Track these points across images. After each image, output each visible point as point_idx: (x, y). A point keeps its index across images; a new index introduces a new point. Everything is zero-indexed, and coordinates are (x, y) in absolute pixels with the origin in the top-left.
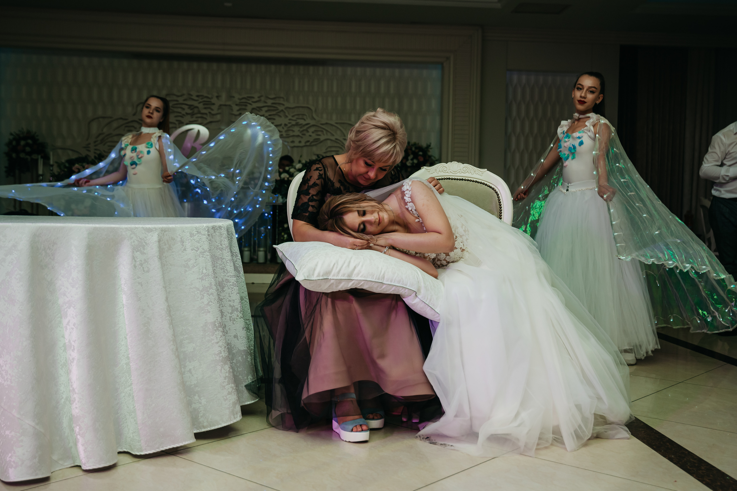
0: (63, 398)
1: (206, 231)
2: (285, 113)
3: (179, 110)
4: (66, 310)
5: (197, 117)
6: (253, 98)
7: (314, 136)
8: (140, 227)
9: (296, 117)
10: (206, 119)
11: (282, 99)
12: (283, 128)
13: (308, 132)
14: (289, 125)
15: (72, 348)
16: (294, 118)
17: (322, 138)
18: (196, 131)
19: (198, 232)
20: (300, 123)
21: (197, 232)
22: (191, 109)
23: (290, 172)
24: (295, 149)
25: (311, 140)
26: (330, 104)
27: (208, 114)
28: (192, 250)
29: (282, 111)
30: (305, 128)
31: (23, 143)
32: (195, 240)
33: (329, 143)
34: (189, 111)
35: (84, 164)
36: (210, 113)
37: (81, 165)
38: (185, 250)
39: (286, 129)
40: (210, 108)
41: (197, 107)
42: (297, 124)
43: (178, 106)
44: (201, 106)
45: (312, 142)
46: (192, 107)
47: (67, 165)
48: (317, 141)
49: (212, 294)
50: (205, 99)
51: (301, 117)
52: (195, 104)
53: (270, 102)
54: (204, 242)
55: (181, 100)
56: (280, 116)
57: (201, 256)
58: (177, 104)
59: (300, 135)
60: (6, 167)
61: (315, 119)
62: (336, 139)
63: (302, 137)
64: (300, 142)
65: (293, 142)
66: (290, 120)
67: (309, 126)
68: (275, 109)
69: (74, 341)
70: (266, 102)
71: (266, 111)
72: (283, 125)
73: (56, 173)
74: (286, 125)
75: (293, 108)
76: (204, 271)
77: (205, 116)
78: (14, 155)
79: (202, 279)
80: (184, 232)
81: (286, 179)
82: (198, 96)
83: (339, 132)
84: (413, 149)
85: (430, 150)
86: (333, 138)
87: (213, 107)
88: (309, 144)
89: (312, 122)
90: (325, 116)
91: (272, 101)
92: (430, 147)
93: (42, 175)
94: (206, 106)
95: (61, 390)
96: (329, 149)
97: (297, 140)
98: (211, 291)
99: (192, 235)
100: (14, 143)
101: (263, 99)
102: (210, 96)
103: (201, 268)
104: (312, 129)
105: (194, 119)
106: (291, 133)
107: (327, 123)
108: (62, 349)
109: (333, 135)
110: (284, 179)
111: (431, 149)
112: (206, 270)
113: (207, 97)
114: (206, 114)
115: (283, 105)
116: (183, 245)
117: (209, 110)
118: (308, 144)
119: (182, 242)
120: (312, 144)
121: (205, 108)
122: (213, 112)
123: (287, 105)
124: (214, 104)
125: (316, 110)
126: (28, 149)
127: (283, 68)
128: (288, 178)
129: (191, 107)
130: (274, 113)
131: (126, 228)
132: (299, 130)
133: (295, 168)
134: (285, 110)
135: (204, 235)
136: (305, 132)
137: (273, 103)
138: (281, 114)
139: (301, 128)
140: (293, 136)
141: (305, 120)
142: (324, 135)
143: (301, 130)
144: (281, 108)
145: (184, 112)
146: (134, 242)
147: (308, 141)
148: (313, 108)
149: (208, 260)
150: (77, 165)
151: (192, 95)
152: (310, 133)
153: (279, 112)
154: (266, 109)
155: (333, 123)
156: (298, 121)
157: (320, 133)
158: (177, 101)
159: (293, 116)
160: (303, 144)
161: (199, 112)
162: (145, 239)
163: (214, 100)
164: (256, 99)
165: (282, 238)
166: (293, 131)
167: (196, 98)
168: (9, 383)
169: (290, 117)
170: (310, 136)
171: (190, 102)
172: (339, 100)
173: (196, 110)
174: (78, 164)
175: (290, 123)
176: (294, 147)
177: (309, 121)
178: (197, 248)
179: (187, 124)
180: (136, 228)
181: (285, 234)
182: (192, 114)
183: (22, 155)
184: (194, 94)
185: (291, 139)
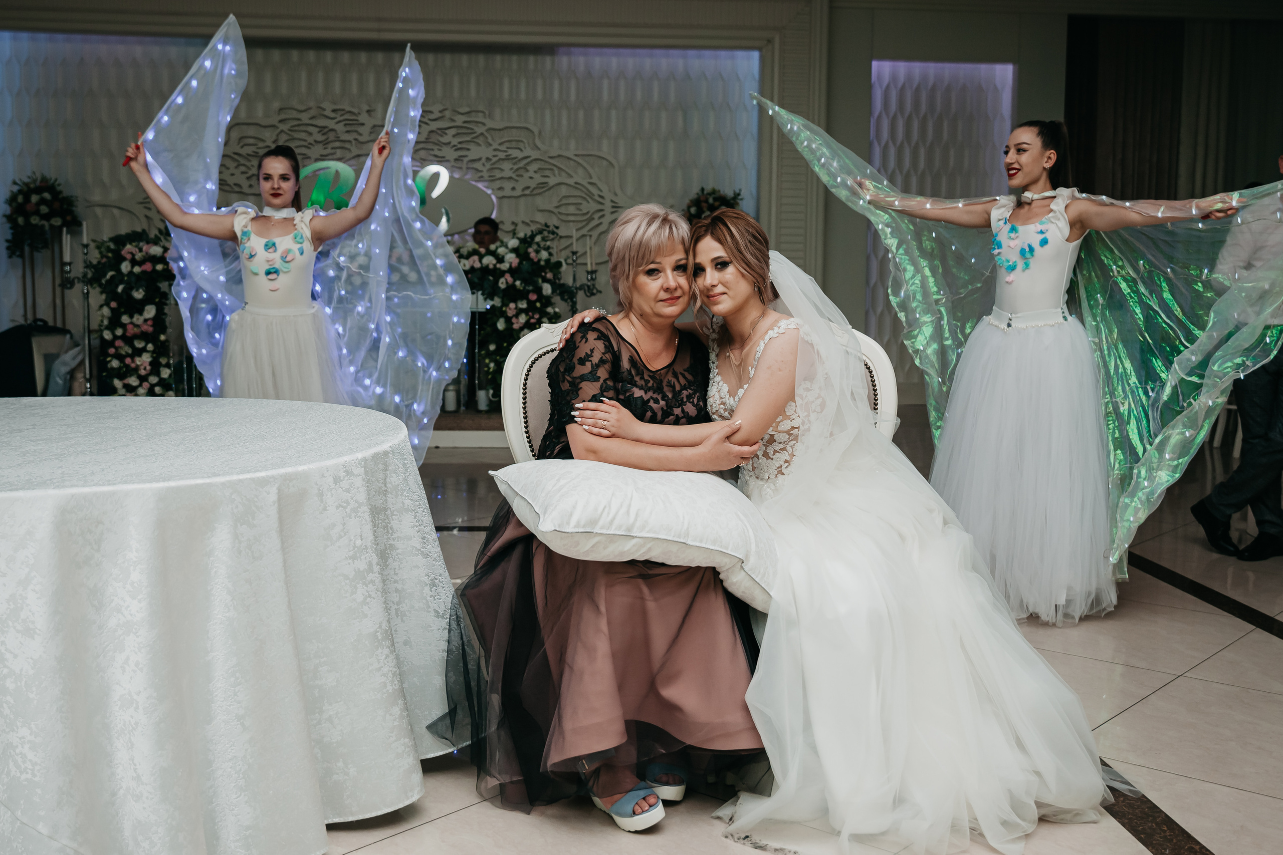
0: (121, 787)
1: (362, 467)
2: (486, 138)
3: (303, 135)
4: (122, 637)
5: (333, 148)
6: (431, 112)
7: (538, 179)
8: (247, 478)
9: (507, 145)
10: (349, 150)
11: (481, 114)
12: (484, 165)
13: (527, 171)
14: (495, 159)
15: (135, 705)
16: (503, 148)
17: (552, 181)
18: (333, 171)
19: (349, 473)
20: (513, 156)
21: (346, 471)
22: (323, 134)
23: (499, 254)
24: (506, 200)
25: (533, 185)
26: (564, 121)
27: (354, 142)
28: (337, 508)
29: (482, 134)
30: (521, 164)
31: (34, 198)
32: (342, 488)
33: (564, 191)
34: (320, 138)
35: (141, 244)
36: (356, 139)
37: (136, 246)
38: (325, 509)
39: (488, 166)
40: (356, 131)
41: (332, 130)
42: (508, 158)
43: (302, 128)
44: (340, 128)
45: (534, 189)
46: (326, 130)
47: (112, 246)
48: (543, 188)
49: (372, 582)
50: (346, 116)
51: (514, 145)
52: (331, 124)
53: (460, 120)
54: (358, 488)
55: (305, 118)
56: (479, 145)
57: (353, 515)
58: (299, 125)
59: (514, 176)
60: (7, 241)
61: (539, 149)
62: (576, 183)
63: (517, 181)
64: (513, 189)
65: (501, 189)
66: (495, 150)
67: (528, 160)
68: (469, 131)
69: (139, 693)
70: (453, 120)
71: (454, 136)
72: (483, 160)
73: (95, 262)
74: (488, 159)
75: (500, 130)
76: (359, 542)
77: (347, 145)
78: (21, 220)
79: (354, 558)
80: (325, 477)
81: (491, 266)
82: (334, 111)
83: (580, 171)
84: (711, 200)
85: (740, 202)
86: (571, 181)
87: (361, 129)
88: (530, 193)
89: (535, 154)
90: (556, 143)
91: (464, 118)
92: (740, 197)
93: (70, 264)
94: (349, 128)
95: (118, 775)
96: (564, 202)
97: (508, 185)
98: (371, 576)
99: (337, 480)
100: (20, 199)
101: (447, 114)
102: (356, 111)
103: (352, 538)
104: (534, 167)
105: (328, 151)
106: (498, 174)
107: (559, 156)
108: (117, 705)
109: (571, 176)
110: (487, 266)
111: (742, 199)
112: (362, 540)
113: (350, 112)
114: (349, 142)
115: (484, 124)
116: (322, 501)
117: (355, 135)
118: (527, 192)
119: (321, 495)
120: (535, 192)
121: (348, 132)
122: (361, 139)
123: (490, 124)
124: (363, 124)
125: (540, 133)
126: (44, 209)
127: (481, 59)
128: (495, 265)
129: (322, 130)
130: (468, 138)
131: (223, 484)
132: (511, 169)
133: (506, 247)
134: (485, 133)
135: (359, 475)
136: (521, 172)
137: (465, 122)
138: (480, 140)
139: (515, 164)
140: (502, 178)
141: (521, 150)
142: (555, 176)
143: (516, 167)
144: (479, 130)
145: (310, 140)
146: (237, 507)
147: (528, 188)
148: (536, 130)
149: (366, 521)
150: (128, 247)
151: (324, 110)
152: (531, 174)
153: (476, 137)
154: (453, 131)
155: (570, 154)
156: (510, 152)
157: (547, 173)
158: (299, 119)
159: (501, 144)
160: (518, 192)
161: (338, 139)
162: (256, 499)
163: (363, 118)
164: (436, 115)
165: (486, 369)
166: (502, 170)
167: (333, 115)
168: (29, 776)
169: (495, 146)
170: (531, 178)
171: (321, 122)
172: (581, 114)
173: (332, 136)
174: (130, 244)
175: (495, 156)
176: (504, 197)
177: (528, 152)
178: (345, 503)
179: (317, 160)
180: (240, 481)
181: (491, 361)
182: (326, 143)
183: (35, 220)
184: (328, 106)
185: (498, 184)
